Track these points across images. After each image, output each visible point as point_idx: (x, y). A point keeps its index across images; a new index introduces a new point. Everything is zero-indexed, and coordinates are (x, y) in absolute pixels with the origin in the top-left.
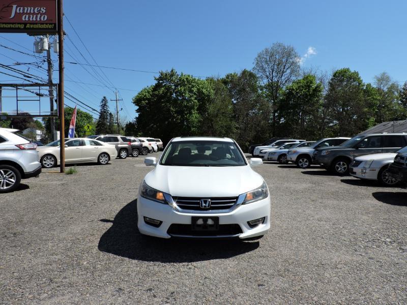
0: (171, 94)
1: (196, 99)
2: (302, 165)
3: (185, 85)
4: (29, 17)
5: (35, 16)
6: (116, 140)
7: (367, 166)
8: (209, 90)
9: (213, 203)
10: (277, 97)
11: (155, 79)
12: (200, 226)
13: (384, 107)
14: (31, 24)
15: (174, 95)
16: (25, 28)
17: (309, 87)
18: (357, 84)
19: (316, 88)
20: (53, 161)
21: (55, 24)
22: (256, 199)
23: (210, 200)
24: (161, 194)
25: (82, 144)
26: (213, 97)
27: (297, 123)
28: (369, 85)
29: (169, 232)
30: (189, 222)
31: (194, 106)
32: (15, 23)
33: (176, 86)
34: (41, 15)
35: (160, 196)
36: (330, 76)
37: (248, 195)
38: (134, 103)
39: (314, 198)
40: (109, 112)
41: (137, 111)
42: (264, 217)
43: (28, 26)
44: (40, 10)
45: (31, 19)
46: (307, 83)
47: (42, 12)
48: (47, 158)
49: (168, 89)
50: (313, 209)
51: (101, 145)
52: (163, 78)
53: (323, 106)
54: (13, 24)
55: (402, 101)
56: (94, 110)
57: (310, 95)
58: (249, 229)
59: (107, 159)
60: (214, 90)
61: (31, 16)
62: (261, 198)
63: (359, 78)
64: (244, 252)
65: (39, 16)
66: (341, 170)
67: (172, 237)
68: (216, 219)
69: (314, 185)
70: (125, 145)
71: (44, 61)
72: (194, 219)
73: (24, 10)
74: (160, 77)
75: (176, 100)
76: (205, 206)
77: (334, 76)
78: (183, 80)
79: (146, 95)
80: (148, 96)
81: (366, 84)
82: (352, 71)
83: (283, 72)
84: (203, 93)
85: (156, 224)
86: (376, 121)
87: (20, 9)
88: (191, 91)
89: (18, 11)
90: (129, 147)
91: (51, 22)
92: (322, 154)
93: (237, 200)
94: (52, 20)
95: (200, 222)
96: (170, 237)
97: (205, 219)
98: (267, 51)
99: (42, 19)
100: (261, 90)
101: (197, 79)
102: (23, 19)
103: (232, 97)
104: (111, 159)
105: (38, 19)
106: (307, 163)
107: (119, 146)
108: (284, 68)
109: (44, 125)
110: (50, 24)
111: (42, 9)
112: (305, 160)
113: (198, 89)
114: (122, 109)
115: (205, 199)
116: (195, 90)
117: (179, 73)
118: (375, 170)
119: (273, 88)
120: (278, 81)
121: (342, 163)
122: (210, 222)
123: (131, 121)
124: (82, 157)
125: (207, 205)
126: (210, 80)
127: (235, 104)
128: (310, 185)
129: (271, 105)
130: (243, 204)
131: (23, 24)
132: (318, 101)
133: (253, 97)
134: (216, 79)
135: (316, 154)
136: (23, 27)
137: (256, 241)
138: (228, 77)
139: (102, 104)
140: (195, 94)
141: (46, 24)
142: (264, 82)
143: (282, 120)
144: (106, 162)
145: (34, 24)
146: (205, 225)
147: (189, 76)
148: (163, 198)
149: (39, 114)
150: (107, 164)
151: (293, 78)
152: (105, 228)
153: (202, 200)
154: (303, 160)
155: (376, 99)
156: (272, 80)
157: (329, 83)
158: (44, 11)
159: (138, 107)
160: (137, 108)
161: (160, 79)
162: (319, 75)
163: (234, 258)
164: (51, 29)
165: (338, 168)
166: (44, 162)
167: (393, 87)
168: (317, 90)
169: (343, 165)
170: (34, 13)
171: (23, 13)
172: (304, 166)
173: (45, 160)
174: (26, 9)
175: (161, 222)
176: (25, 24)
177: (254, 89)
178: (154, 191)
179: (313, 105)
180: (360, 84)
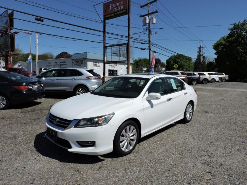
4: (116, 9)
5: (118, 7)
6: (177, 74)
11: (229, 29)
14: (117, 12)
16: (114, 15)
23: (58, 119)
38: (213, 48)
41: (216, 54)
43: (116, 14)
44: (120, 3)
52: (236, 27)
54: (110, 14)
65: (120, 7)
74: (233, 28)
79: (222, 42)
80: (224, 42)
90: (186, 78)
94: (125, 8)
102: (114, 11)
105: (120, 9)
130: (74, 127)
131: (113, 13)
141: (123, 10)
158: (122, 3)
160: (215, 51)
171: (114, 7)
174: (115, 5)
176: (114, 13)
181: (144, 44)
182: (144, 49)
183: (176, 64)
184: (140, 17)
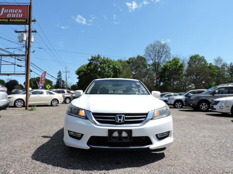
0: (98, 68)
1: (112, 71)
2: (178, 107)
3: (106, 63)
4: (11, 15)
5: (15, 15)
6: (63, 92)
7: (223, 104)
8: (119, 66)
9: (126, 118)
10: (158, 70)
11: (88, 60)
12: (115, 137)
13: (219, 76)
14: (12, 19)
15: (99, 70)
16: (8, 21)
17: (177, 64)
18: (204, 63)
19: (181, 65)
20: (22, 103)
21: (27, 19)
22: (162, 116)
23: (124, 116)
24: (83, 111)
25: (42, 93)
26: (121, 70)
27: (171, 86)
28: (211, 64)
29: (89, 143)
30: (106, 134)
31: (111, 75)
32: (3, 19)
33: (101, 64)
34: (19, 14)
35: (82, 113)
36: (188, 59)
37: (155, 112)
38: (76, 73)
39: (193, 124)
40: (62, 80)
41: (78, 78)
42: (169, 132)
43: (11, 20)
44: (18, 11)
45: (12, 16)
46: (175, 62)
47: (20, 12)
48: (19, 101)
49: (96, 65)
50: (195, 130)
51: (53, 94)
52: (93, 59)
53: (185, 76)
54: (1, 19)
55: (230, 73)
56: (53, 77)
57: (177, 69)
58: (157, 141)
59: (57, 103)
60: (122, 66)
61: (13, 14)
62: (165, 115)
63: (205, 60)
64: (153, 162)
65: (17, 14)
66: (204, 108)
67: (91, 148)
68: (129, 132)
69: (189, 117)
70: (69, 95)
71: (24, 47)
72: (111, 132)
73: (8, 11)
74: (91, 59)
75: (100, 72)
76: (120, 121)
77: (190, 59)
78: (105, 61)
80: (84, 70)
81: (209, 63)
82: (201, 56)
83: (161, 57)
84: (116, 68)
85: (78, 137)
86: (216, 84)
87: (6, 10)
88: (109, 67)
89: (5, 12)
90: (71, 97)
91: (24, 18)
92: (191, 99)
93: (147, 116)
94: (25, 17)
95: (116, 134)
96: (89, 148)
97: (120, 132)
98: (151, 45)
99: (19, 16)
100: (149, 66)
101: (112, 60)
102: (8, 16)
103: (132, 70)
104: (59, 103)
105: (17, 16)
106: (181, 105)
107: (65, 96)
108: (162, 54)
109: (24, 87)
110: (24, 19)
111: (19, 10)
112: (179, 103)
113: (113, 66)
114: (69, 77)
115: (120, 115)
116: (111, 66)
117: (102, 57)
118: (229, 107)
119: (156, 65)
120: (159, 62)
121: (204, 104)
122: (124, 134)
123: (75, 84)
124: (41, 101)
125: (122, 120)
126: (120, 61)
127: (134, 75)
128: (186, 116)
129: (155, 75)
130: (151, 119)
131: (7, 19)
132: (182, 73)
133: (144, 70)
134: (123, 61)
135: (187, 99)
136: (7, 21)
137: (161, 152)
138: (130, 60)
139: (58, 75)
140: (111, 68)
141: (22, 19)
142: (150, 62)
143: (162, 84)
144: (56, 104)
145: (14, 19)
146: (120, 138)
147: (108, 58)
148: (85, 115)
149: (14, 73)
150: (56, 106)
151: (167, 60)
152: (41, 142)
153: (118, 115)
154: (178, 103)
155: (215, 72)
156: (155, 61)
157: (188, 63)
158: (21, 12)
159: (78, 76)
161: (92, 60)
162: (181, 58)
163: (145, 166)
164: (25, 22)
165: (202, 107)
166: (16, 104)
167: (224, 65)
168: (181, 66)
169: (205, 105)
170: (15, 13)
171: (8, 13)
172: (179, 107)
173: (17, 103)
174: (10, 10)
175: (82, 135)
176: (9, 19)
177: (145, 66)
178: (78, 109)
179: (179, 75)
180: (205, 63)
181: (21, 60)
182: (21, 66)
183: (49, 85)
184: (15, 32)
